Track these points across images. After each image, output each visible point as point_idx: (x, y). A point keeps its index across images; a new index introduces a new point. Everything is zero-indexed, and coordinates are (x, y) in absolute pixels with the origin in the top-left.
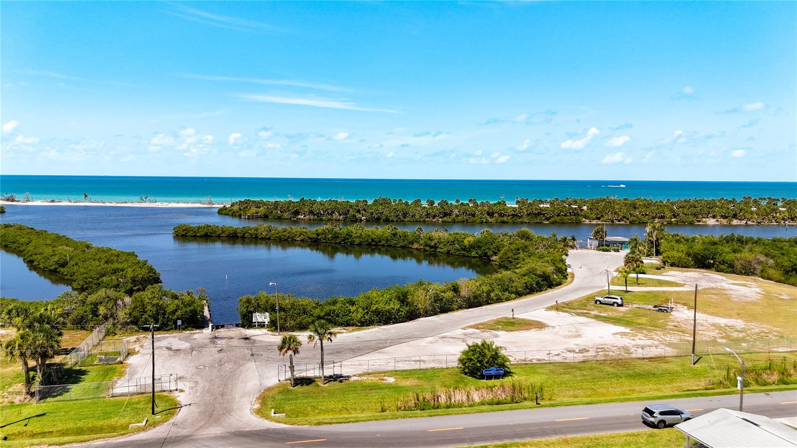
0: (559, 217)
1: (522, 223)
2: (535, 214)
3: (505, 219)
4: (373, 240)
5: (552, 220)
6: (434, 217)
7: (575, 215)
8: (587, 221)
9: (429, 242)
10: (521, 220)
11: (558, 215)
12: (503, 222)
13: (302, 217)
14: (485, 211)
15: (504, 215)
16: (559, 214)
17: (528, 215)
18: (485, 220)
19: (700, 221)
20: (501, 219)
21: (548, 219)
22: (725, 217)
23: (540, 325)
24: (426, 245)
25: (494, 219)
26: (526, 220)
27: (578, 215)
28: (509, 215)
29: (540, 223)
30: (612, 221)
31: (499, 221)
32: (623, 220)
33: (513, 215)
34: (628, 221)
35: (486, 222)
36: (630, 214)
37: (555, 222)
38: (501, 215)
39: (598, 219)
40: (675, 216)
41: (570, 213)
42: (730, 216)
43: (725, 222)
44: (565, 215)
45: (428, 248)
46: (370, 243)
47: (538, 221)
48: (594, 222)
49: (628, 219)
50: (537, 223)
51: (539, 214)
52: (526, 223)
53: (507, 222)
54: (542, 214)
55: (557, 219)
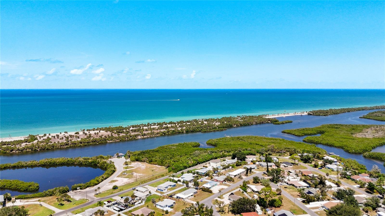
3: (86, 144)
4: (62, 163)
5: (99, 142)
6: (63, 146)
8: (109, 142)
9: (80, 162)
11: (101, 141)
12: (85, 145)
13: (15, 152)
14: (79, 142)
17: (92, 142)
18: (80, 145)
19: (137, 138)
20: (84, 144)
21: (98, 142)
22: (142, 136)
23: (117, 181)
24: (79, 163)
27: (106, 140)
28: (87, 143)
30: (115, 141)
39: (111, 140)
40: (131, 137)
43: (142, 137)
44: (103, 141)
45: (79, 164)
46: (62, 164)
47: (95, 143)
48: (110, 141)
49: (119, 139)
51: (95, 141)
52: (92, 144)
53: (87, 145)
55: (101, 142)
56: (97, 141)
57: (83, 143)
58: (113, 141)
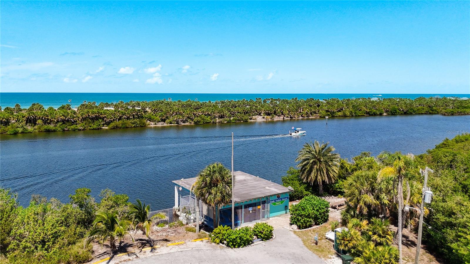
0: (121, 122)
1: (74, 130)
2: (92, 119)
3: (52, 126)
5: (112, 125)
7: (138, 118)
8: (152, 125)
10: (73, 127)
11: (120, 119)
14: (23, 117)
15: (51, 121)
16: (121, 117)
17: (84, 119)
18: (20, 130)
19: (251, 119)
20: (46, 127)
21: (108, 124)
22: (268, 114)
25: (36, 127)
26: (79, 127)
27: (142, 117)
28: (58, 121)
29: (98, 129)
31: (42, 129)
32: (187, 121)
33: (64, 121)
34: (193, 122)
35: (22, 133)
36: (193, 114)
37: (117, 127)
38: (46, 121)
39: (164, 121)
41: (133, 115)
42: (272, 113)
43: (269, 118)
44: (128, 118)
47: (95, 127)
48: (160, 125)
50: (94, 129)
51: (97, 118)
52: (80, 130)
53: (54, 131)
54: (100, 118)
55: (119, 123)
56: (103, 118)
57: (39, 121)
58: (171, 123)
